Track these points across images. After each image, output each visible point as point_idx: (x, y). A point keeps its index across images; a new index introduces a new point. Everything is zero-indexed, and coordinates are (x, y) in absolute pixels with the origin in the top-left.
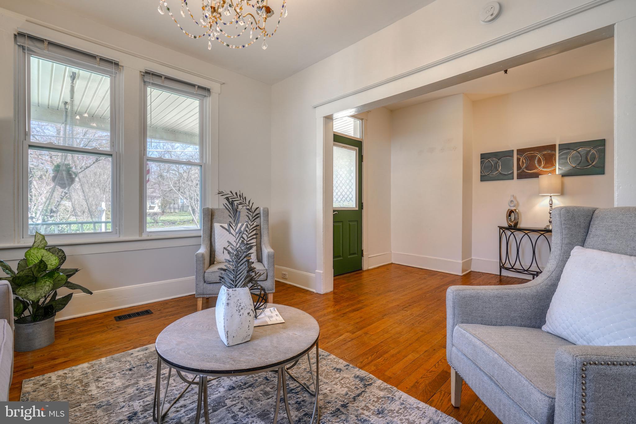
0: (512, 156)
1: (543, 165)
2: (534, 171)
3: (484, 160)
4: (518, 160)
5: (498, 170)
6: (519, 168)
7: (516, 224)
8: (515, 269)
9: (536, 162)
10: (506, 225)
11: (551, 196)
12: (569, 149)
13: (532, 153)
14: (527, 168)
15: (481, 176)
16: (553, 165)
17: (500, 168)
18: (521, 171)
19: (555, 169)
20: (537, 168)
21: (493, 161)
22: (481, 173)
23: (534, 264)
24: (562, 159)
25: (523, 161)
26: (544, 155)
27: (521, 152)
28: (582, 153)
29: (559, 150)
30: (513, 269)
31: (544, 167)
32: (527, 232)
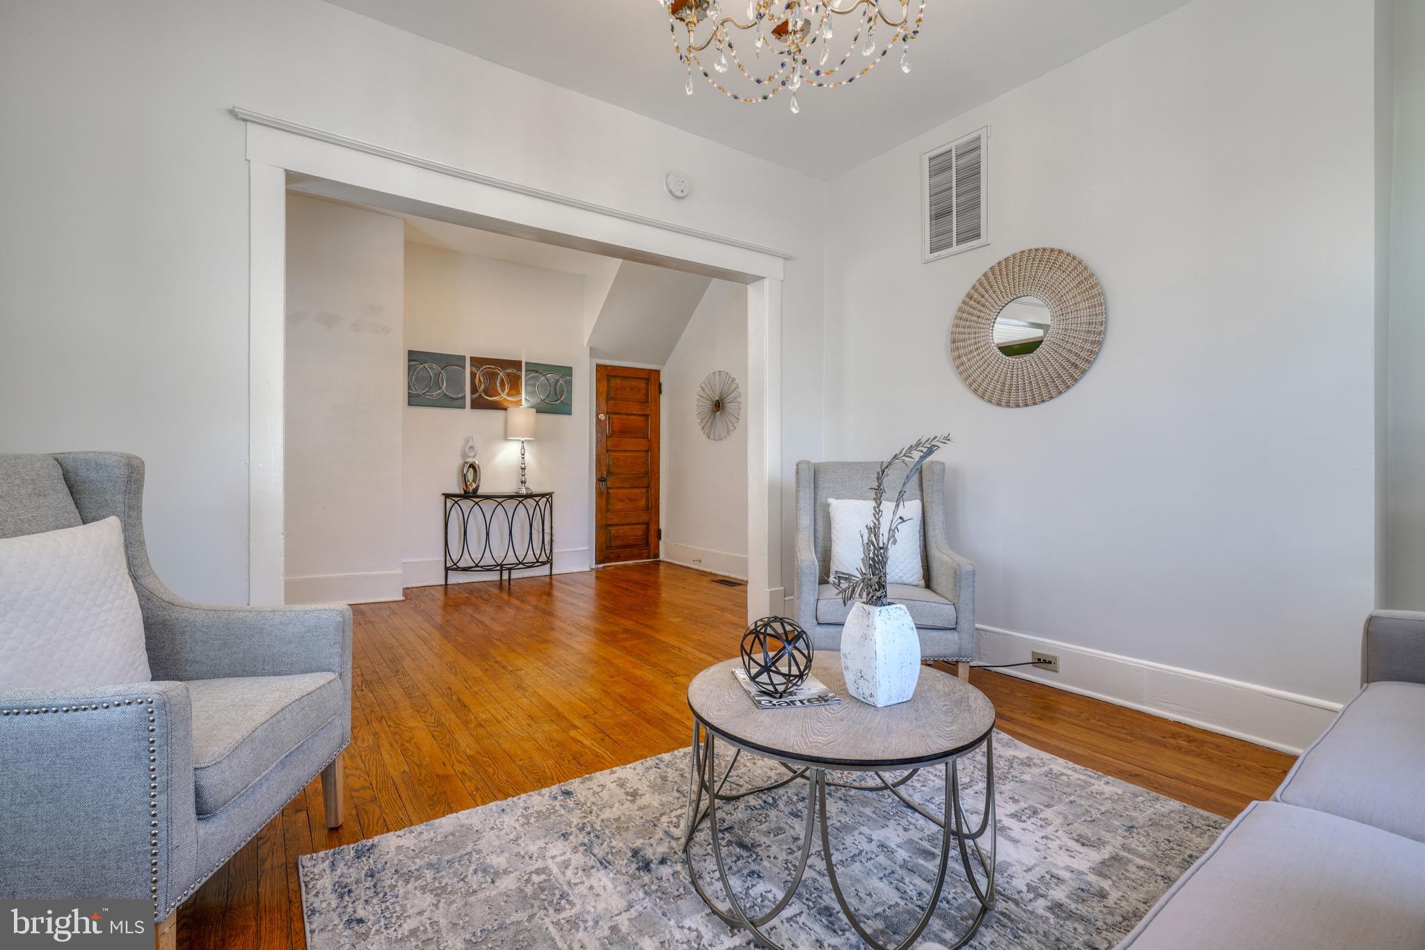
0: (464, 367)
1: (506, 391)
2: (495, 398)
3: (416, 365)
4: (473, 375)
5: (440, 388)
6: (474, 389)
7: (476, 490)
8: (481, 567)
9: (498, 385)
10: (457, 490)
11: (523, 442)
12: (537, 372)
13: (493, 368)
14: (485, 391)
15: (410, 395)
16: (519, 393)
17: (445, 386)
18: (477, 395)
19: (521, 400)
20: (499, 394)
21: (432, 369)
22: (409, 388)
23: (511, 553)
24: (530, 385)
25: (480, 379)
26: (508, 374)
27: (477, 362)
28: (551, 381)
29: (526, 371)
30: (479, 567)
31: (508, 395)
32: (500, 500)
